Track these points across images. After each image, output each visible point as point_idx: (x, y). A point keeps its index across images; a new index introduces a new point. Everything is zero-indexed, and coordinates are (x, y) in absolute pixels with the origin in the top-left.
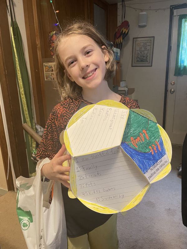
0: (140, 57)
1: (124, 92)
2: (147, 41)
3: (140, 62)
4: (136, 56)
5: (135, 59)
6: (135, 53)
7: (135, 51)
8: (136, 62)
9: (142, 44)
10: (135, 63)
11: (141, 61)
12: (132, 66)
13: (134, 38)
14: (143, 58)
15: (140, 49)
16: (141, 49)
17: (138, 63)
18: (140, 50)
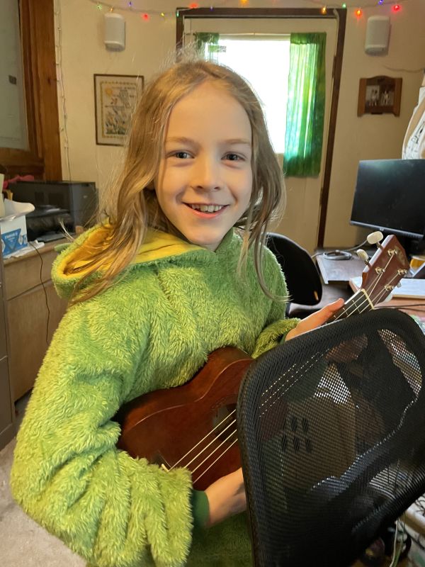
0: (115, 123)
2: (127, 86)
3: (114, 133)
4: (105, 118)
5: (103, 128)
6: (102, 112)
7: (102, 107)
8: (105, 134)
9: (117, 92)
10: (103, 136)
11: (119, 133)
12: (98, 143)
13: (95, 75)
14: (121, 125)
15: (112, 103)
16: (116, 103)
17: (111, 137)
18: (113, 105)
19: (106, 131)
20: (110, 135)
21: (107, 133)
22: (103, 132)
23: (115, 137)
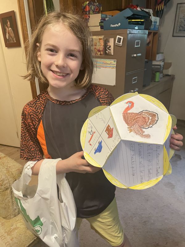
0: (183, 26)
1: (159, 67)
3: (182, 31)
4: (179, 24)
5: (177, 28)
6: (178, 21)
7: (178, 19)
10: (176, 33)
11: (184, 31)
12: (173, 36)
13: (178, 4)
15: (184, 16)
17: (180, 33)
19: (178, 30)
20: (180, 32)
21: (179, 31)
22: (177, 30)
23: (182, 33)
